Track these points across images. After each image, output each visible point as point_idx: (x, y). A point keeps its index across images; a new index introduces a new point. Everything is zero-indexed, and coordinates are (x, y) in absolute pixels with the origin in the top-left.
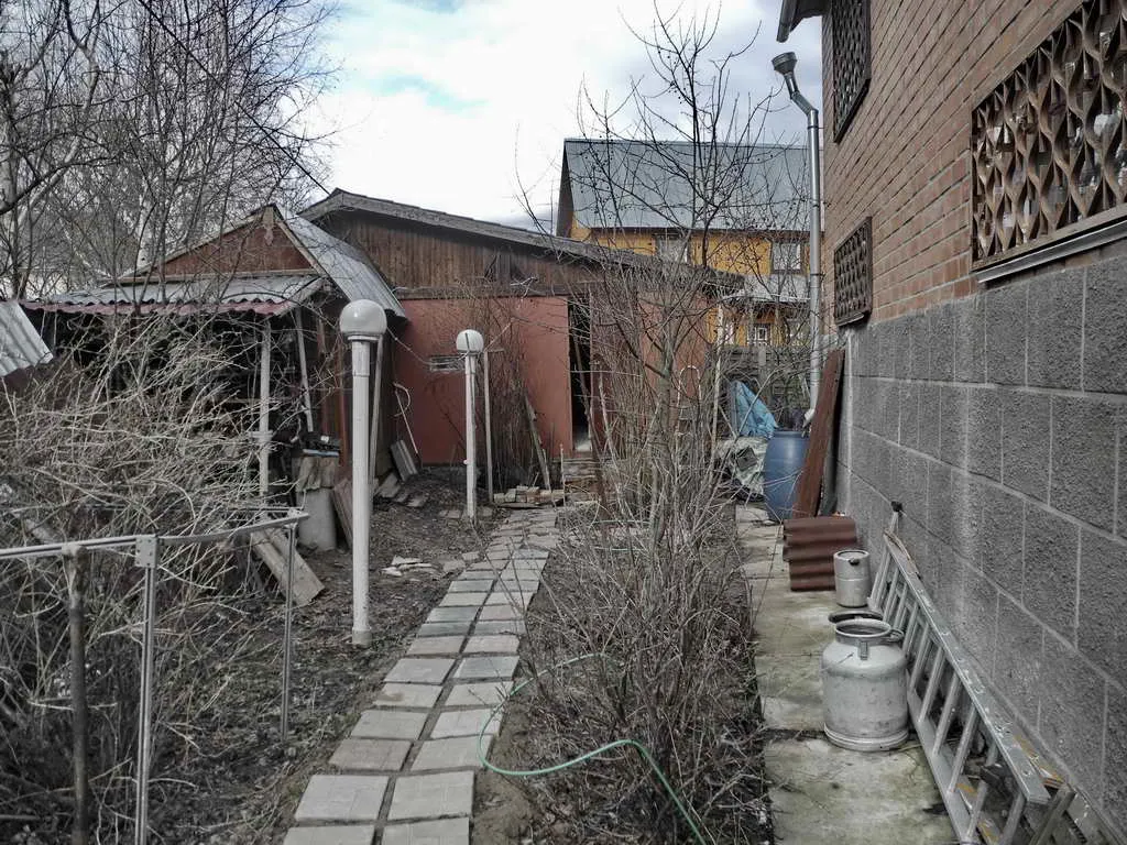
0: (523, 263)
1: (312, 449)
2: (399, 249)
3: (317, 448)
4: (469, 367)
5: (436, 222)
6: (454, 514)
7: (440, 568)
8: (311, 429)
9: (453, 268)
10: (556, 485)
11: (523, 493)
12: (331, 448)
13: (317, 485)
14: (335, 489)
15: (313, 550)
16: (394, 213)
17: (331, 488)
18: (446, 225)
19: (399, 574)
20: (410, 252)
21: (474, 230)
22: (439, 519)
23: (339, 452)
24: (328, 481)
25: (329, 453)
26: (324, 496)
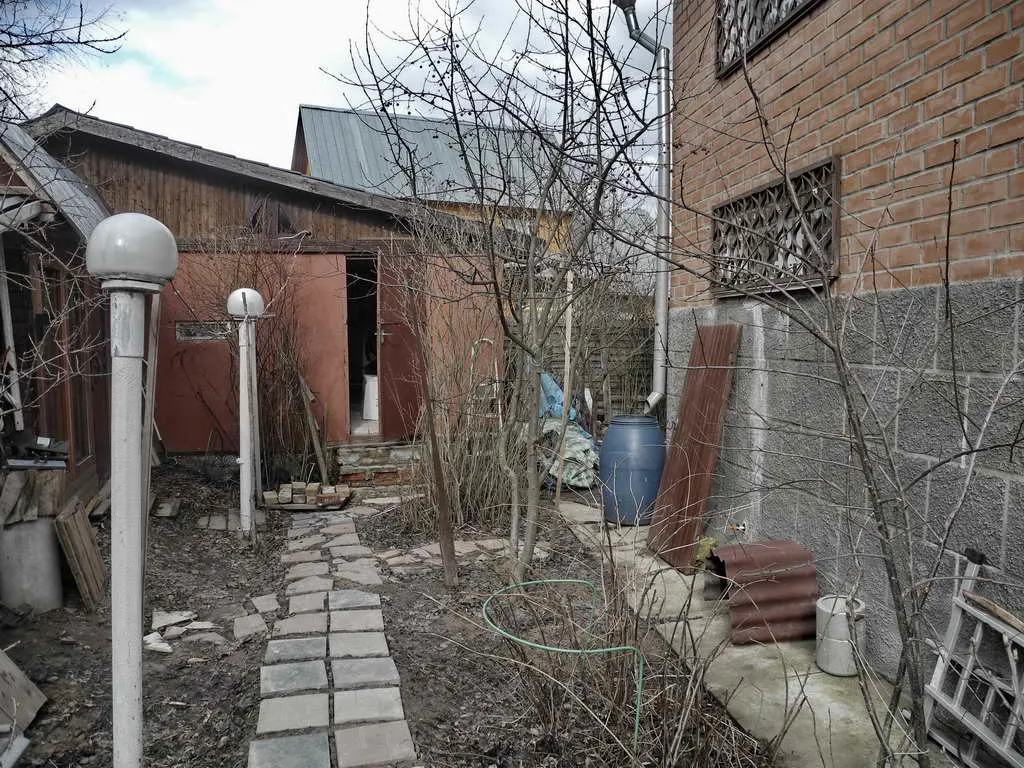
0: (294, 213)
1: (23, 458)
2: (139, 188)
3: (30, 457)
4: (245, 337)
5: (189, 157)
6: (218, 523)
7: (228, 633)
8: (20, 425)
9: (208, 216)
10: (336, 478)
11: (301, 491)
12: (52, 455)
13: (33, 512)
14: (61, 517)
15: (22, 617)
16: (134, 143)
17: (54, 516)
18: (201, 161)
19: (166, 647)
20: (154, 192)
21: (236, 170)
22: (201, 532)
23: (66, 461)
24: (49, 507)
25: (50, 464)
26: (42, 529)
